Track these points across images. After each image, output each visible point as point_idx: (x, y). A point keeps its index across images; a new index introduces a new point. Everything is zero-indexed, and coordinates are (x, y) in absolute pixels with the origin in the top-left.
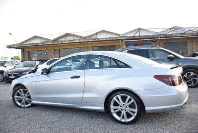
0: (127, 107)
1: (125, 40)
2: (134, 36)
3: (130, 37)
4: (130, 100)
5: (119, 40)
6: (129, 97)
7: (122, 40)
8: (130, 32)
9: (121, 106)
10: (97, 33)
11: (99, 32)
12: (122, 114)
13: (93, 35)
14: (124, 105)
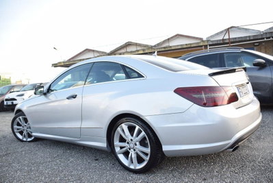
0: (136, 145)
1: (210, 45)
2: (223, 40)
3: (217, 41)
4: (139, 132)
5: (202, 46)
6: (137, 127)
7: (206, 46)
8: (217, 34)
9: (128, 143)
10: (168, 39)
11: (172, 37)
12: (130, 155)
13: (164, 42)
14: (132, 140)
